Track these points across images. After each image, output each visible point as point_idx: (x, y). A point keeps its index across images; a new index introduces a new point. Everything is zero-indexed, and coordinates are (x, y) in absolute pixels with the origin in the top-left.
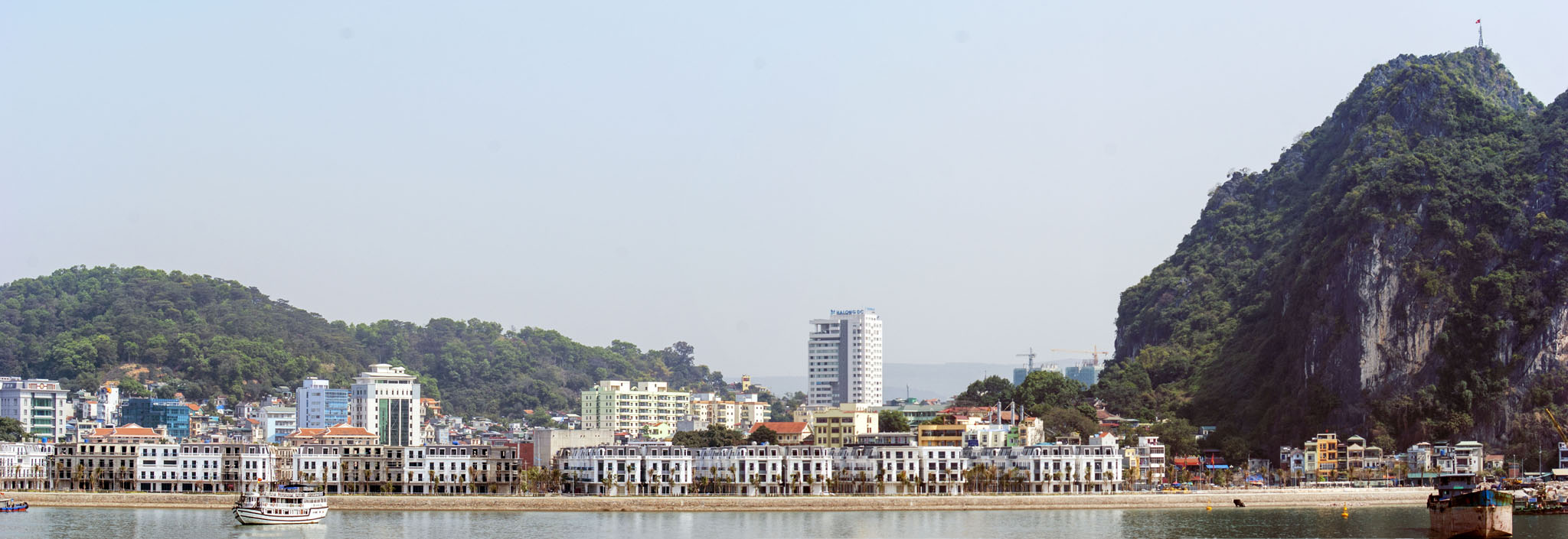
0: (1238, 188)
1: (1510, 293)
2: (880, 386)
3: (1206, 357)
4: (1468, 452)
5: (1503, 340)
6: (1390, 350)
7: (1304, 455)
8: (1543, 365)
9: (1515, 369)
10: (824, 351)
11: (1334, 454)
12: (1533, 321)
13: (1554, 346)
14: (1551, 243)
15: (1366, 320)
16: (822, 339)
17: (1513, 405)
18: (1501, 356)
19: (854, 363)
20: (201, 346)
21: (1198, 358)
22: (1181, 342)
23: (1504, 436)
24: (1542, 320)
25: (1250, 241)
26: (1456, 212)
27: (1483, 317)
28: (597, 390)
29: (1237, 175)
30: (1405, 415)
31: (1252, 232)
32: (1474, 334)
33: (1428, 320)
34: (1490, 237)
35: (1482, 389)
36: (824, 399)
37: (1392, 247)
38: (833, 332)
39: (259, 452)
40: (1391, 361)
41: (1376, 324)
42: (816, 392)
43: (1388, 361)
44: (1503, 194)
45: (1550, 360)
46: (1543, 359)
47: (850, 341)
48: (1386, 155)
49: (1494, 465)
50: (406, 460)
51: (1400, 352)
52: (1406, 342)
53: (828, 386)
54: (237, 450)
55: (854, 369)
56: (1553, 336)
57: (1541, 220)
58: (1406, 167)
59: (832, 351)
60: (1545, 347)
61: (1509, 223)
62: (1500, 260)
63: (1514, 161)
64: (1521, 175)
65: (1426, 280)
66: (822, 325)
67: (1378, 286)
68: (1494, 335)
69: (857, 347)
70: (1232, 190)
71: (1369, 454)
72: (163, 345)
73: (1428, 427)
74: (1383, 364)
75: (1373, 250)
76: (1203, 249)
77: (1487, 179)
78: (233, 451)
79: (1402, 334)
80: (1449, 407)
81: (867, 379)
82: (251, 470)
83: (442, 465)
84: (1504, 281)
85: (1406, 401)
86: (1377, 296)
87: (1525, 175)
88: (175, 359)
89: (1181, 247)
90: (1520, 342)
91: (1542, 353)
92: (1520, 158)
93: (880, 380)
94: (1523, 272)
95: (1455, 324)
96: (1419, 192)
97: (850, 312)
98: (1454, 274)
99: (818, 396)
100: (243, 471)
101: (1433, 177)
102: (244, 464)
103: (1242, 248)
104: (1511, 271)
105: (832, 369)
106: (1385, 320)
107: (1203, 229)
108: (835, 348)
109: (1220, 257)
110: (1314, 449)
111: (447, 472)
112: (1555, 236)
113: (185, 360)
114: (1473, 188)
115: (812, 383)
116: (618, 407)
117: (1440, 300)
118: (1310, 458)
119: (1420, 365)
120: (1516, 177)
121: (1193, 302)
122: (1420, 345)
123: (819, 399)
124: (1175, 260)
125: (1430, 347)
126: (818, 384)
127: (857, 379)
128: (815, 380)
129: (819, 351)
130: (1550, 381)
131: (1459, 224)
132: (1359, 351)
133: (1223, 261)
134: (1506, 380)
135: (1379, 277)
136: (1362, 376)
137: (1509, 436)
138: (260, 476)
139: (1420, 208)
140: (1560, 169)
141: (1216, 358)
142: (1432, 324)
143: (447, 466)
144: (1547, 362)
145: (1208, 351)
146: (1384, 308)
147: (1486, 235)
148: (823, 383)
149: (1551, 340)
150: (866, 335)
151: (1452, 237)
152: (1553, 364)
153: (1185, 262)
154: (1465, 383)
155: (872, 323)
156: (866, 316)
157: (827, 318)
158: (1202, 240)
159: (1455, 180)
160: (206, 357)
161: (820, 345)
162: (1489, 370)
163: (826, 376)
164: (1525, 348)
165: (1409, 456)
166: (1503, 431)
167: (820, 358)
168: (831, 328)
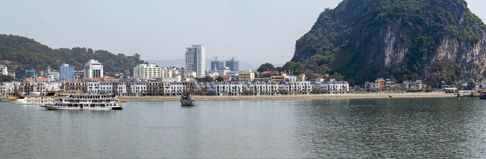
0: (327, 13)
1: (426, 42)
2: (205, 66)
3: (332, 58)
4: (418, 83)
5: (425, 54)
6: (393, 56)
7: (375, 84)
8: (435, 61)
9: (428, 61)
10: (190, 56)
11: (383, 84)
12: (433, 49)
13: (438, 56)
14: (436, 29)
15: (386, 48)
16: (189, 53)
17: (428, 71)
18: (424, 58)
19: (199, 59)
20: (26, 55)
21: (329, 58)
22: (321, 54)
23: (425, 79)
24: (435, 49)
25: (334, 27)
26: (410, 20)
27: (419, 48)
28: (137, 67)
29: (327, 10)
30: (399, 74)
31: (334, 25)
32: (417, 52)
33: (404, 49)
34: (419, 27)
35: (420, 67)
36: (190, 69)
37: (394, 29)
38: (193, 51)
39: (122, 84)
40: (393, 60)
41: (389, 50)
42: (188, 67)
43: (392, 60)
44: (422, 16)
45: (437, 60)
46: (435, 59)
47: (198, 53)
48: (386, 5)
49: (424, 87)
50: (164, 86)
51: (396, 57)
52: (398, 54)
53: (191, 66)
54: (116, 84)
55: (199, 61)
56: (438, 53)
57: (433, 23)
58: (396, 8)
59: (192, 56)
60: (436, 56)
61: (424, 23)
62: (422, 33)
63: (424, 7)
64: (426, 11)
65: (403, 38)
66: (189, 49)
67: (390, 39)
68: (422, 53)
69: (199, 55)
70: (326, 14)
71: (392, 84)
72: (15, 55)
73: (406, 77)
74: (391, 60)
75: (388, 30)
76: (320, 29)
77: (418, 12)
78: (115, 84)
79: (397, 52)
80: (411, 72)
81: (202, 64)
82: (121, 90)
83: (175, 87)
84: (424, 39)
85: (399, 70)
86: (389, 42)
87: (427, 11)
88: (19, 59)
89: (312, 28)
90: (429, 55)
91: (435, 57)
92: (425, 7)
93: (205, 64)
94: (429, 36)
95: (411, 49)
96: (400, 15)
97: (197, 46)
98: (410, 37)
99: (188, 68)
100: (118, 90)
101: (403, 11)
102: (119, 88)
103: (332, 29)
104: (425, 36)
105: (192, 61)
106: (391, 48)
107: (319, 24)
108: (193, 55)
109: (326, 31)
110: (378, 82)
111: (176, 90)
112: (437, 27)
113: (22, 59)
114: (414, 14)
115: (187, 65)
116: (144, 71)
117: (407, 43)
118: (377, 85)
119: (401, 60)
120: (425, 11)
121: (320, 43)
122: (401, 55)
123: (189, 69)
124: (311, 32)
125: (404, 56)
126: (188, 65)
127: (199, 64)
128: (188, 64)
129: (188, 56)
130: (437, 65)
131: (411, 24)
132: (385, 57)
133: (327, 33)
134: (426, 64)
135: (390, 37)
136: (385, 63)
137: (426, 79)
138: (123, 91)
139: (400, 19)
140: (437, 9)
141: (335, 59)
142: (405, 50)
143: (176, 88)
144: (436, 60)
145: (331, 56)
146: (391, 45)
147: (418, 26)
148: (190, 65)
149: (437, 54)
150: (202, 52)
151: (409, 27)
152: (438, 60)
153: (315, 33)
154: (415, 65)
155: (203, 48)
156: (202, 47)
157: (190, 47)
158: (319, 27)
159: (409, 12)
160: (28, 58)
161: (189, 54)
162: (421, 62)
163: (190, 63)
164: (430, 56)
165: (403, 84)
166: (425, 78)
167: (189, 58)
168: (192, 50)
